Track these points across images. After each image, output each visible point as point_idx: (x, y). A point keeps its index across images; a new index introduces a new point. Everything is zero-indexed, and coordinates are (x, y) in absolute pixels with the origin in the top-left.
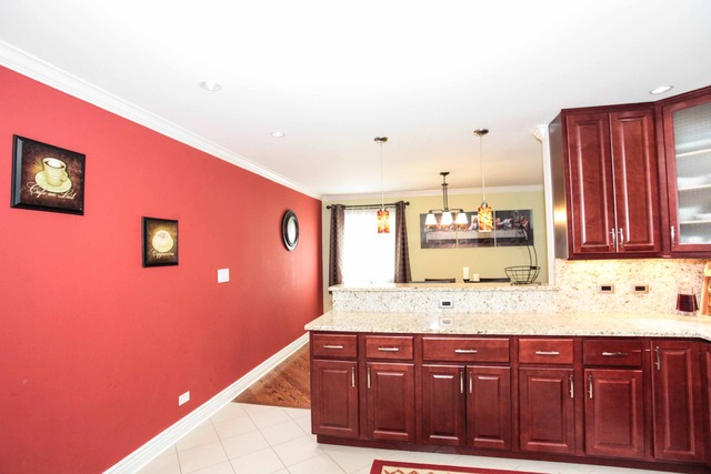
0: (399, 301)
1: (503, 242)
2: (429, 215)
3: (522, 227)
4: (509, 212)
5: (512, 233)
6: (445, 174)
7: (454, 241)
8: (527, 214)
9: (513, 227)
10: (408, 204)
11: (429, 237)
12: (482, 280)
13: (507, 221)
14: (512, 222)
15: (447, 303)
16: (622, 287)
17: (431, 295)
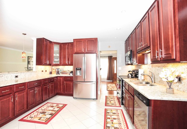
15: (17, 77)
16: (44, 71)
17: (12, 75)
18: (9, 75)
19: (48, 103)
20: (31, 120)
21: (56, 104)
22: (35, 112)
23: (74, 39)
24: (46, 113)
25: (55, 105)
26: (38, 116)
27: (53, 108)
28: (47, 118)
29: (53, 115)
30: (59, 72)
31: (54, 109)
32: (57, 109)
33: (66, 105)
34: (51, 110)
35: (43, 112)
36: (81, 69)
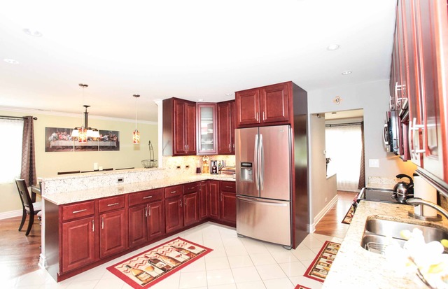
0: (94, 182)
1: (103, 148)
2: (74, 131)
3: (113, 141)
4: (107, 131)
5: (108, 144)
6: (87, 106)
7: (72, 147)
8: (116, 133)
9: (109, 140)
10: (36, 119)
11: (52, 144)
12: (104, 170)
13: (106, 136)
14: (108, 137)
15: (120, 180)
16: (183, 167)
17: (112, 177)
18: (105, 177)
19: (179, 238)
20: (123, 273)
21: (191, 245)
22: (143, 256)
23: (236, 93)
24: (157, 265)
25: (187, 246)
26: (139, 268)
27: (179, 254)
28: (152, 277)
29: (168, 271)
30: (216, 169)
31: (178, 256)
32: (184, 258)
33: (209, 250)
34: (171, 258)
35: (154, 260)
36: (251, 166)
